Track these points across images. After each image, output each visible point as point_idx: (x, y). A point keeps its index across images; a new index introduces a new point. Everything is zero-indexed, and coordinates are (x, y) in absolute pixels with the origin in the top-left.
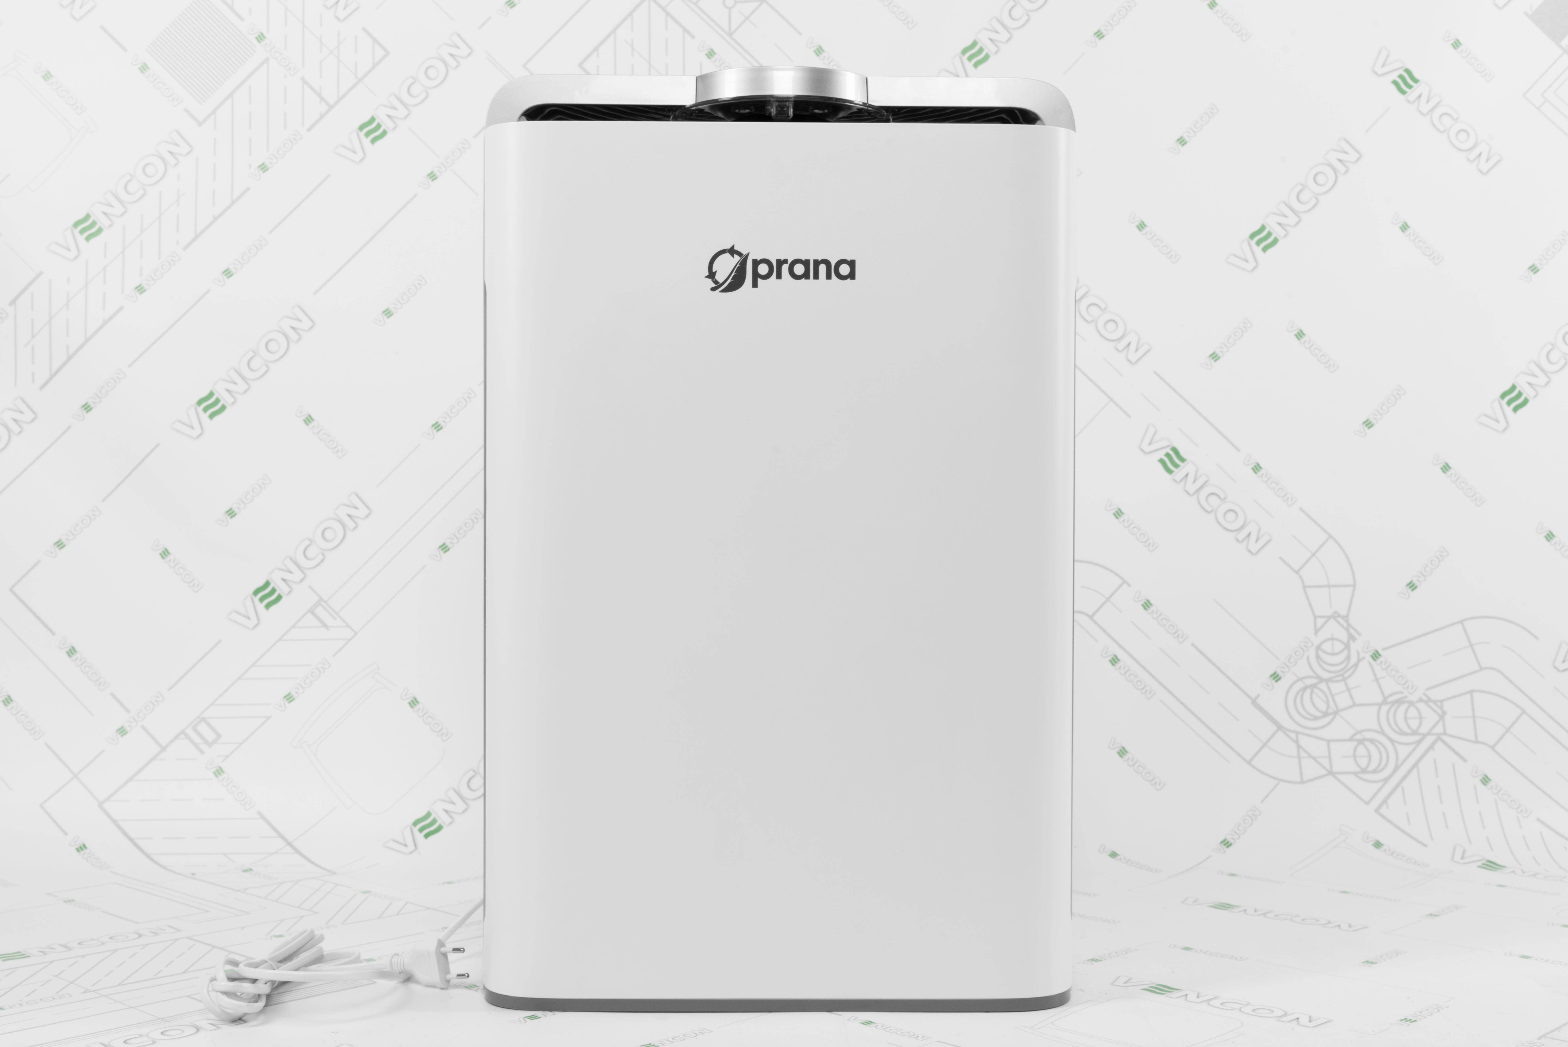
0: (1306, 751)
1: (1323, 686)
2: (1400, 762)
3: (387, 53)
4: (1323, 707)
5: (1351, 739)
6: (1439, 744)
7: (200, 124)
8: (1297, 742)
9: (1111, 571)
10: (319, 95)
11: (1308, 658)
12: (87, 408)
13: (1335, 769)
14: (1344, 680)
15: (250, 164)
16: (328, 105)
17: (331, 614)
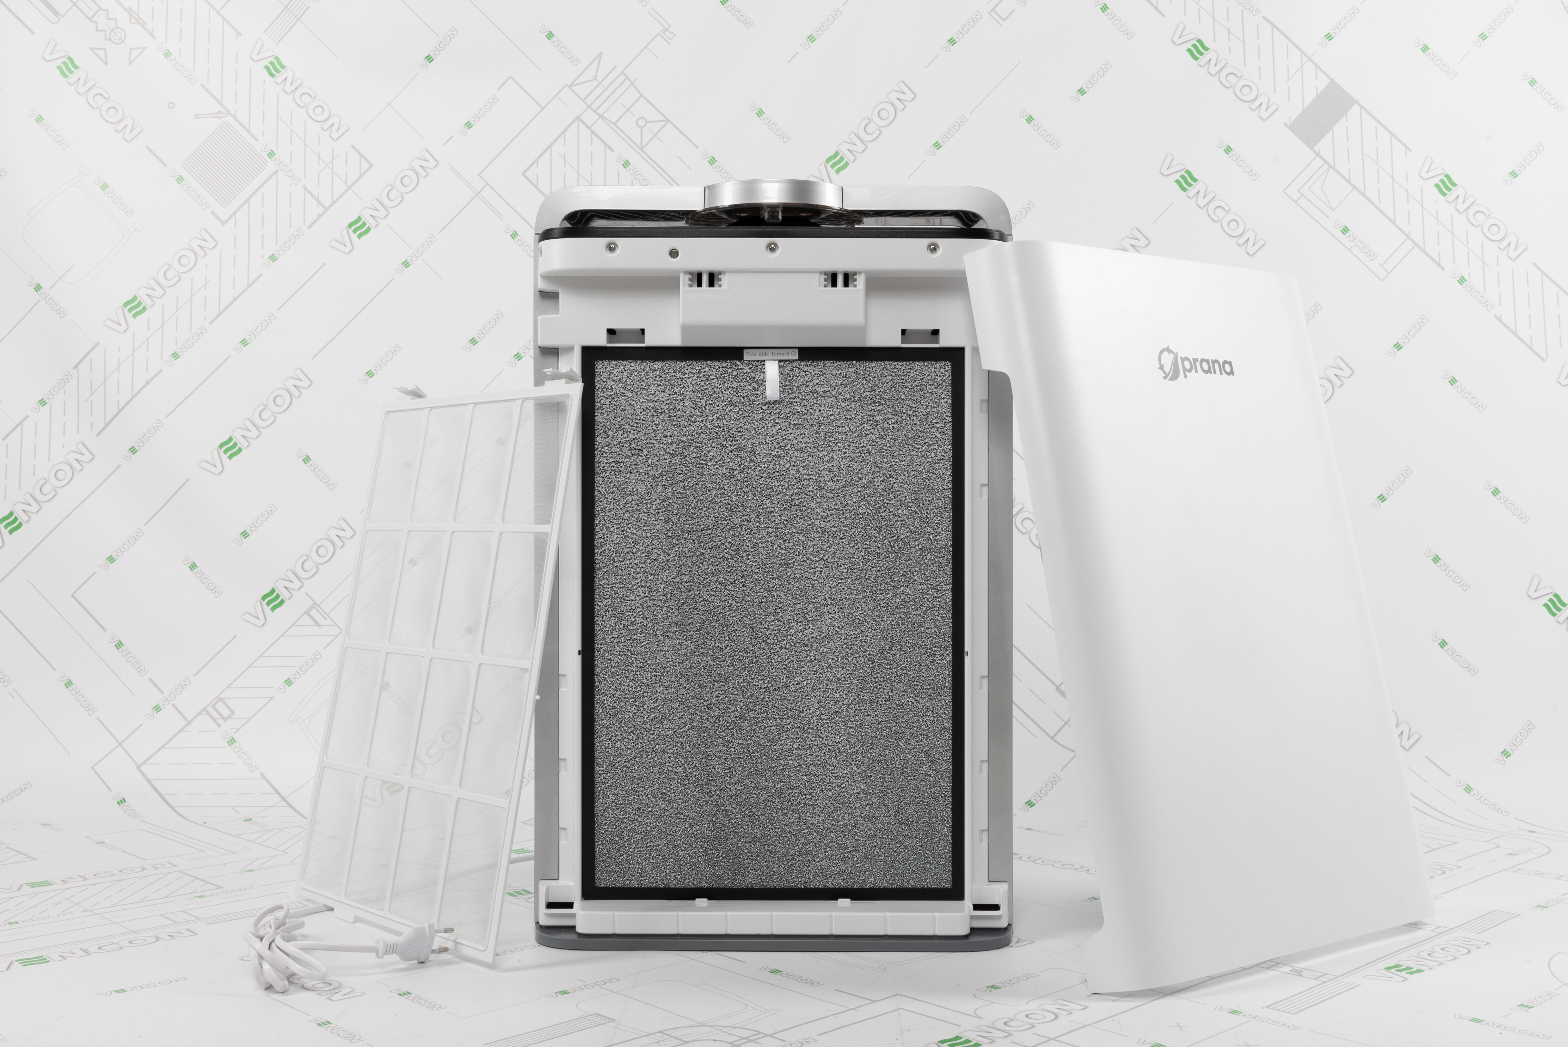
3: (371, 166)
7: (223, 224)
10: (317, 200)
12: (133, 450)
15: (263, 256)
16: (324, 207)
17: (322, 615)
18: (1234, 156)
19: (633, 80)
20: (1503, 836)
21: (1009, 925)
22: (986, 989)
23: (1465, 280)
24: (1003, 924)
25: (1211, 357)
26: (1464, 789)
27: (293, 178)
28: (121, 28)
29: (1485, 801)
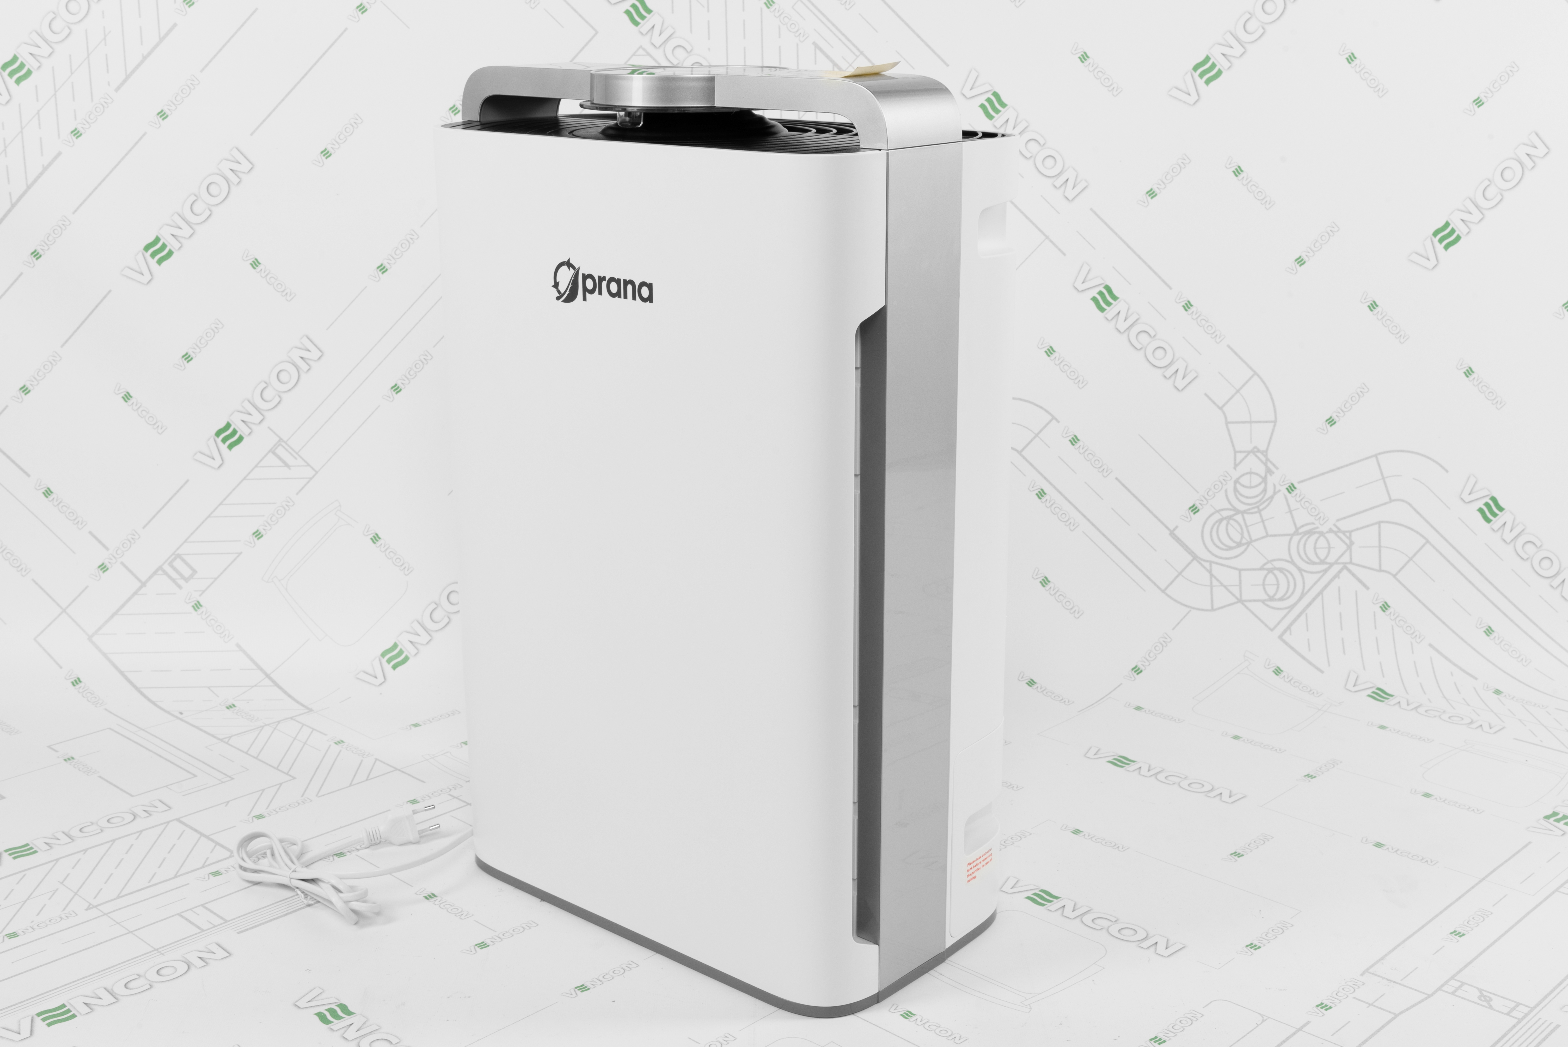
0: (1218, 580)
1: (1239, 517)
2: (1306, 590)
4: (1237, 538)
5: (1261, 569)
6: (1345, 572)
8: (1210, 572)
9: (1041, 407)
11: (1226, 491)
13: (1244, 598)
14: (1259, 511)
17: (291, 454)
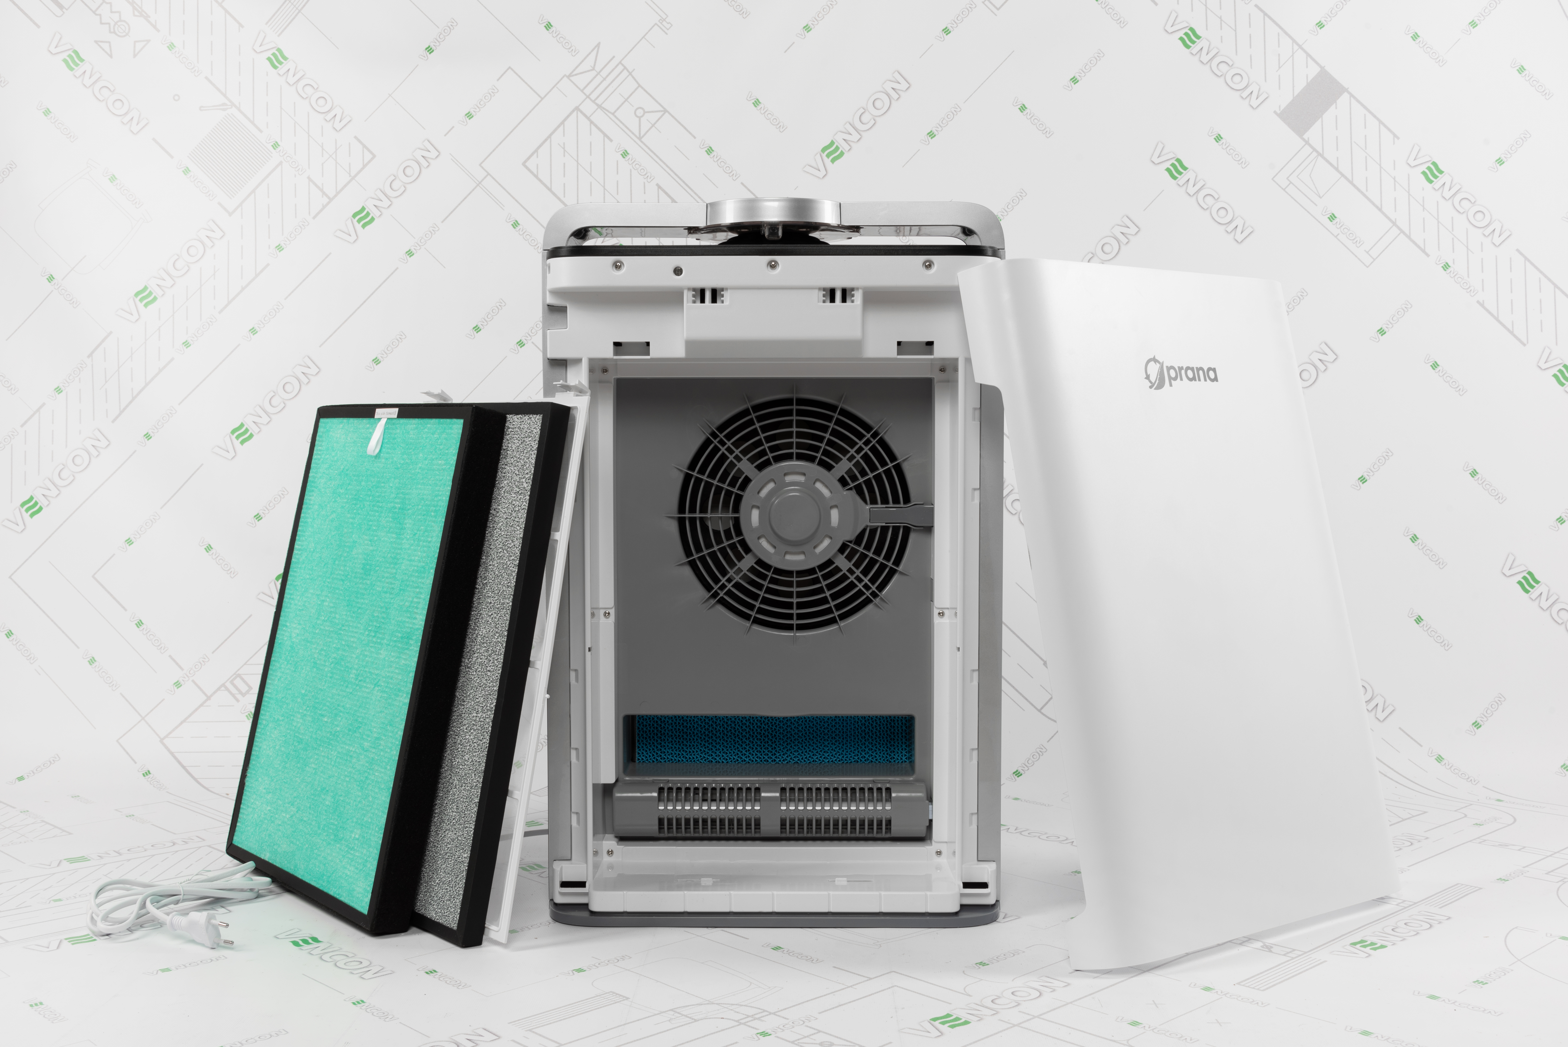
3: (374, 156)
7: (230, 214)
10: (322, 190)
12: (148, 436)
15: (269, 246)
16: (329, 198)
18: (1224, 144)
19: (630, 71)
20: (1471, 804)
21: (997, 901)
22: (975, 966)
23: (1450, 267)
24: (991, 901)
25: (1195, 365)
26: (1436, 759)
27: (298, 169)
28: (125, 21)
29: (1456, 770)
